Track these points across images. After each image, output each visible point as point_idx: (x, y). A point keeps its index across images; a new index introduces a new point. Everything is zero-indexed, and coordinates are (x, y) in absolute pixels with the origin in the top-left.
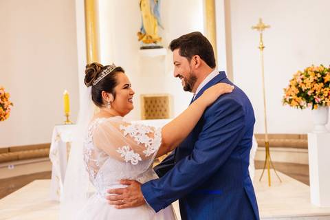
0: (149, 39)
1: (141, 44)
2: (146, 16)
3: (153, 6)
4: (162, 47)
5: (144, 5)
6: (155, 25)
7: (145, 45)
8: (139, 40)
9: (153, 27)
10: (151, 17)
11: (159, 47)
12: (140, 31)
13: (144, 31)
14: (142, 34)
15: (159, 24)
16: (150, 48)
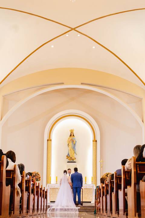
0: (71, 159)
1: (68, 160)
2: (70, 150)
3: (73, 146)
4: (76, 162)
5: (70, 146)
6: (74, 153)
7: (69, 161)
8: (67, 159)
9: (73, 154)
10: (72, 150)
11: (75, 162)
12: (67, 155)
13: (69, 155)
14: (68, 156)
15: (75, 153)
16: (71, 162)
